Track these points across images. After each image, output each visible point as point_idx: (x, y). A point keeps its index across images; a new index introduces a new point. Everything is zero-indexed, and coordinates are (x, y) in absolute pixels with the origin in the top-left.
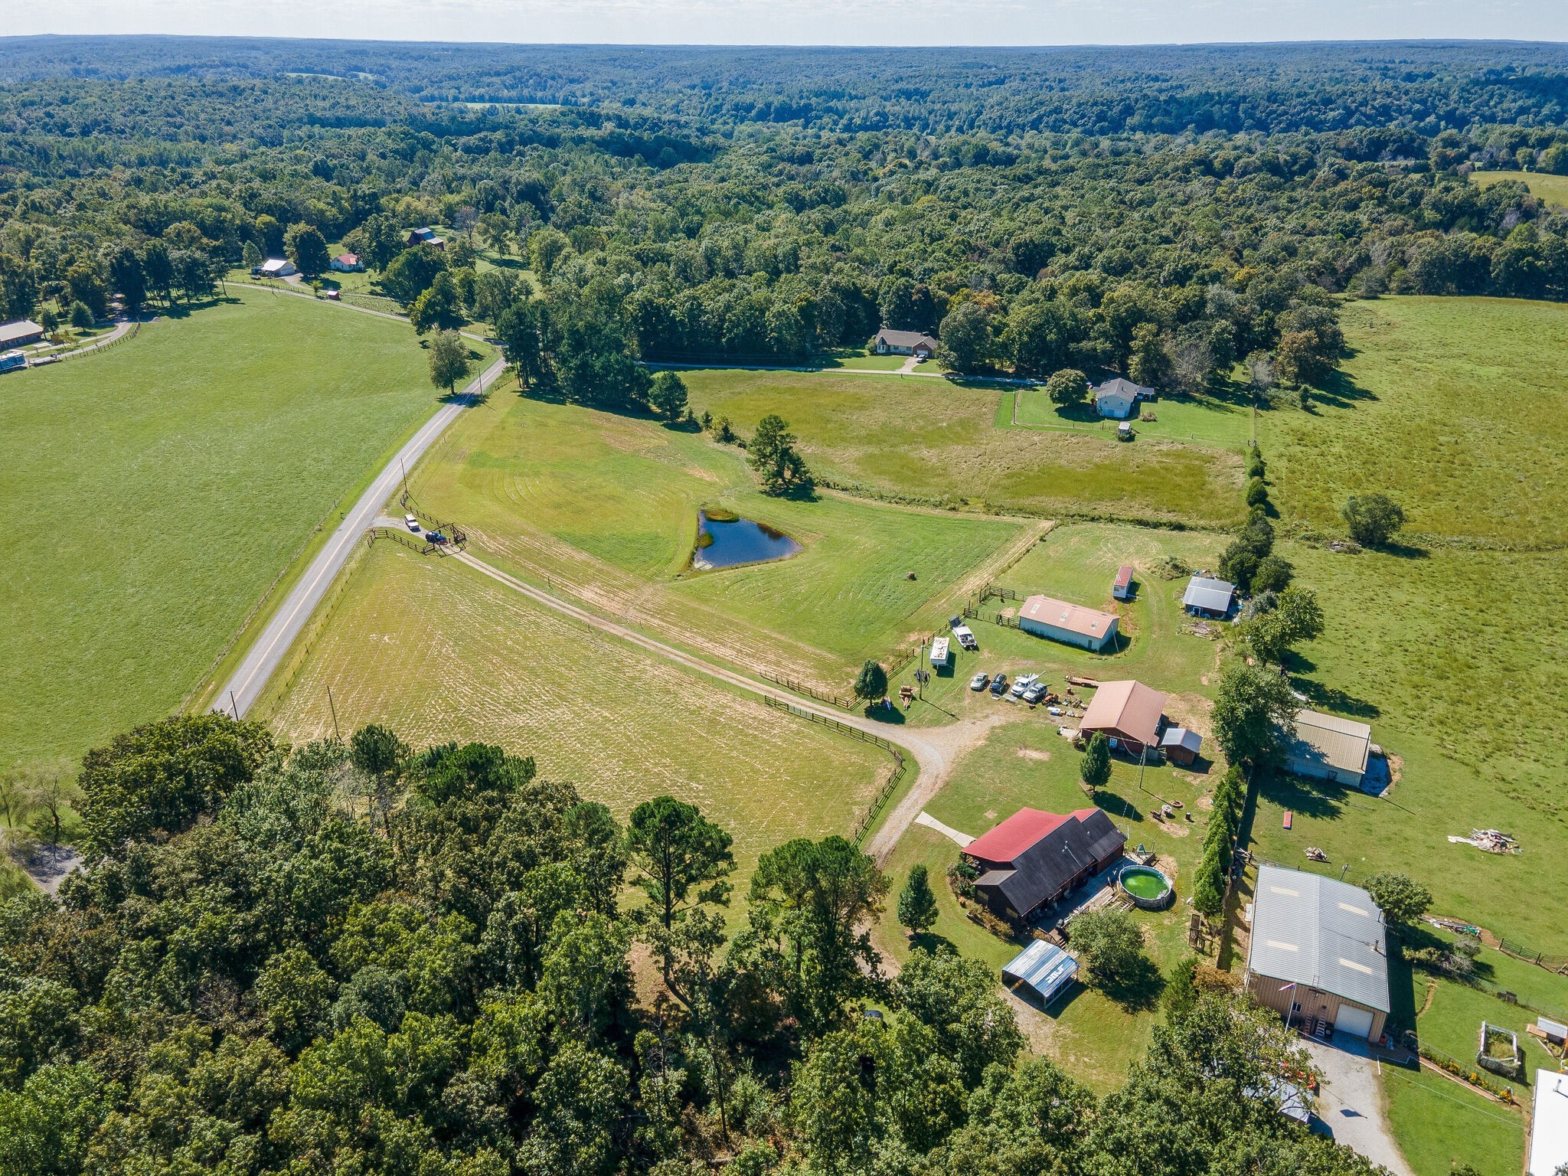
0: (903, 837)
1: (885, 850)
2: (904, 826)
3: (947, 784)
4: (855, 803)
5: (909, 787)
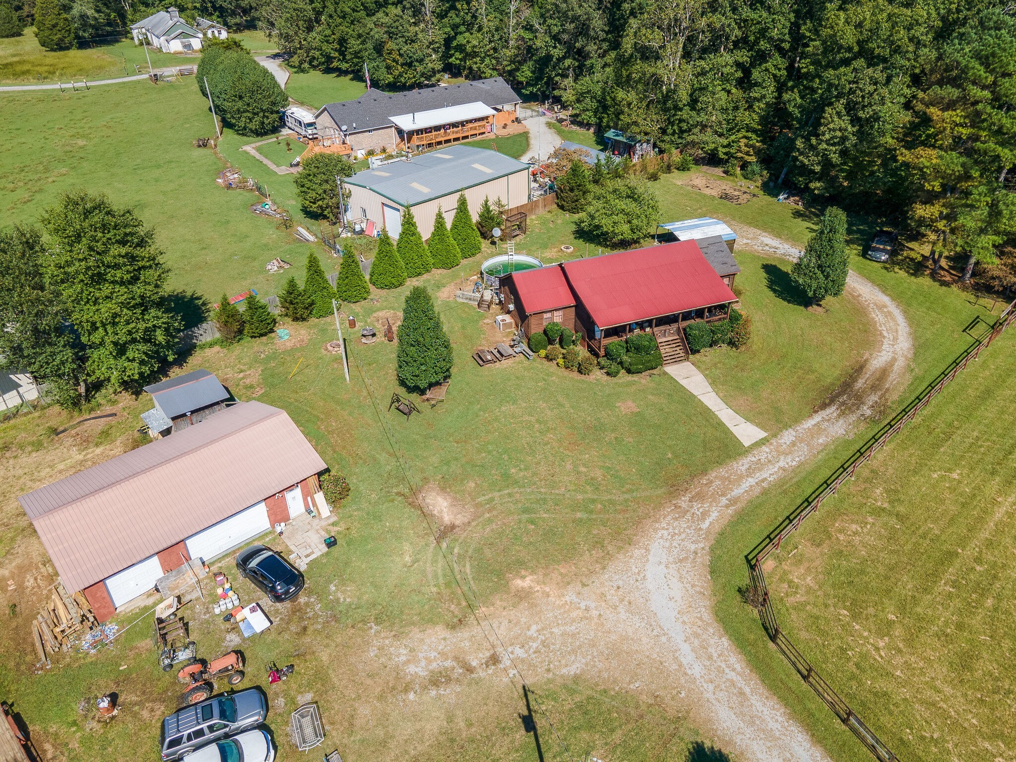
2: (788, 436)
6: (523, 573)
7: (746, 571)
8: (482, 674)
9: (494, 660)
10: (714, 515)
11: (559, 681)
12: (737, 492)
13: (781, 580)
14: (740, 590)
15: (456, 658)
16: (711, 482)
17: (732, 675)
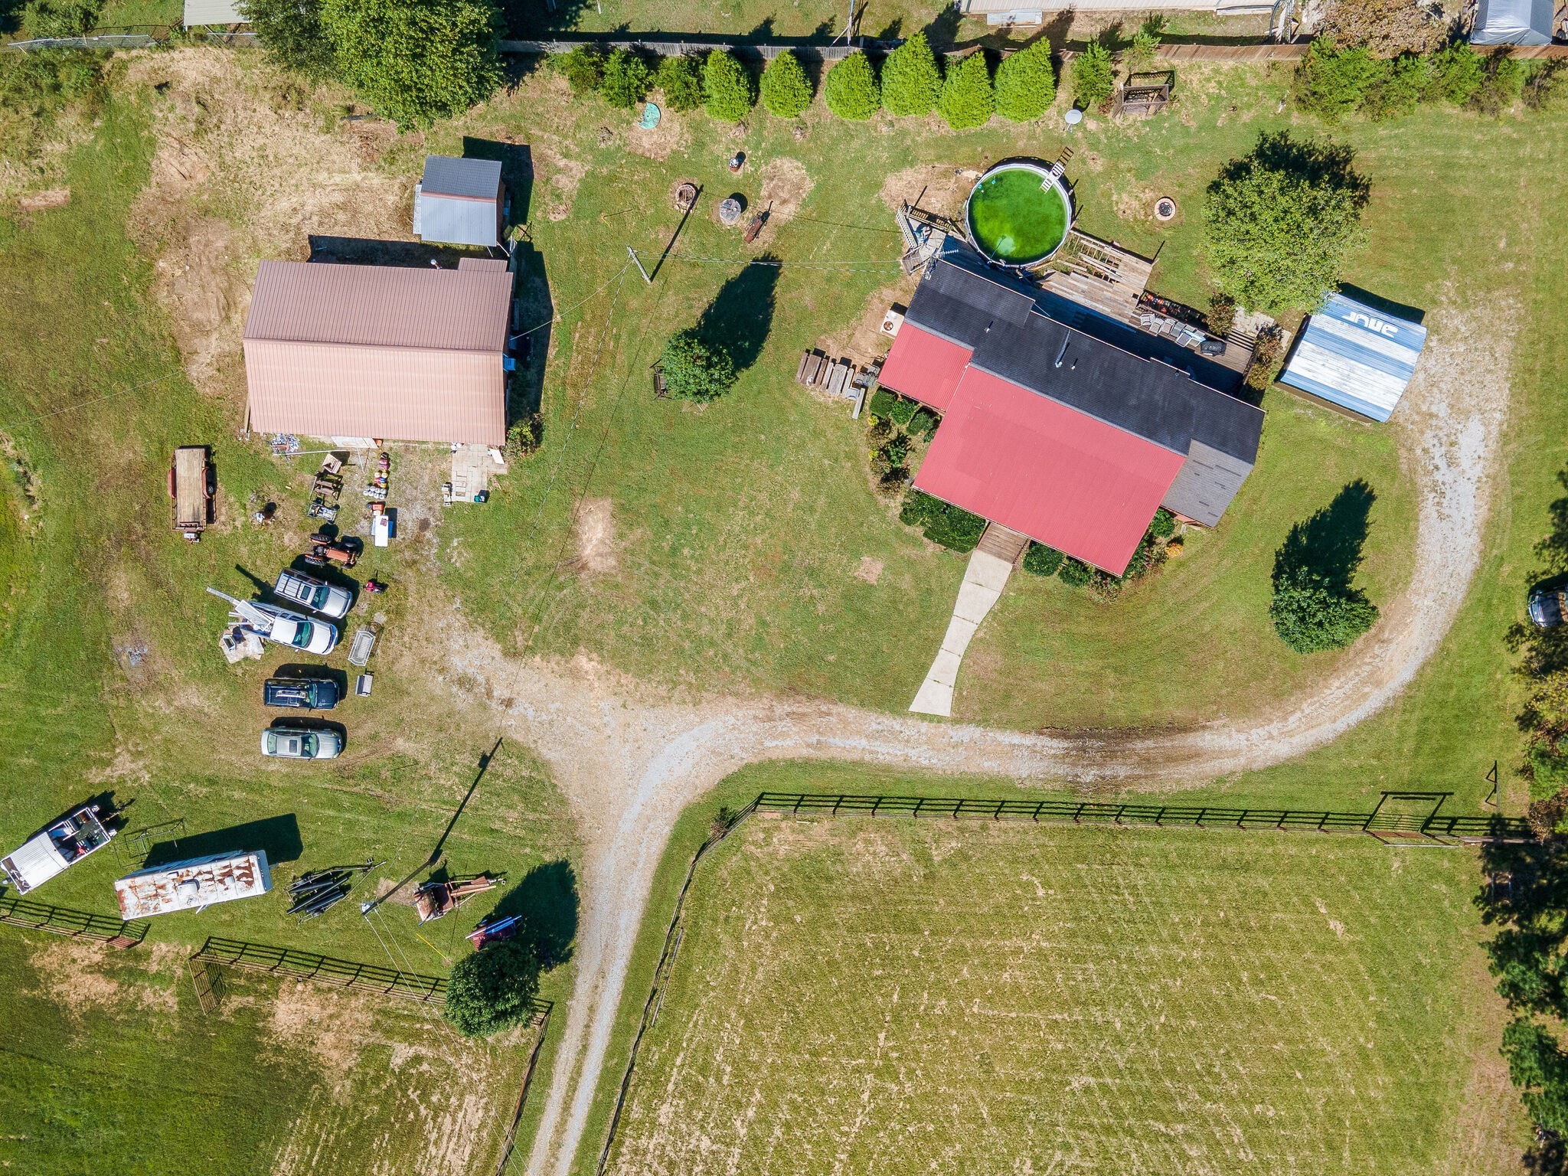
0: (1004, 725)
1: (1058, 745)
2: (968, 733)
3: (791, 690)
4: (924, 858)
5: (831, 765)
6: (594, 655)
7: (748, 802)
8: (493, 705)
9: (509, 703)
10: (789, 742)
11: (535, 754)
12: (838, 741)
13: (765, 830)
14: (723, 810)
15: (488, 680)
16: (829, 714)
17: (643, 850)
